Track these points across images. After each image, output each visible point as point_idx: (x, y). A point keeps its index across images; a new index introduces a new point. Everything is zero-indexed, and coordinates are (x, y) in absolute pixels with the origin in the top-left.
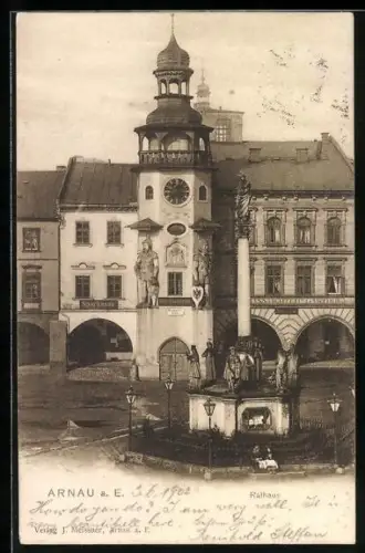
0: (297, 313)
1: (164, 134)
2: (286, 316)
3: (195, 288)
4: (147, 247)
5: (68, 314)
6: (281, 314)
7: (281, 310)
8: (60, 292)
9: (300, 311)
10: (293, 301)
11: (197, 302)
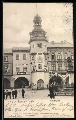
0: (65, 75)
1: (37, 33)
2: (63, 75)
3: (45, 67)
4: (33, 58)
5: (15, 76)
6: (62, 75)
7: (62, 74)
8: (12, 71)
9: (66, 74)
10: (65, 72)
11: (45, 71)
